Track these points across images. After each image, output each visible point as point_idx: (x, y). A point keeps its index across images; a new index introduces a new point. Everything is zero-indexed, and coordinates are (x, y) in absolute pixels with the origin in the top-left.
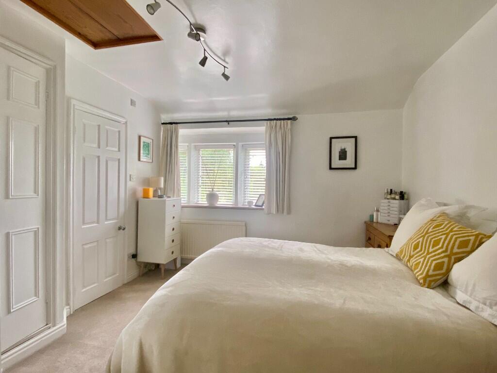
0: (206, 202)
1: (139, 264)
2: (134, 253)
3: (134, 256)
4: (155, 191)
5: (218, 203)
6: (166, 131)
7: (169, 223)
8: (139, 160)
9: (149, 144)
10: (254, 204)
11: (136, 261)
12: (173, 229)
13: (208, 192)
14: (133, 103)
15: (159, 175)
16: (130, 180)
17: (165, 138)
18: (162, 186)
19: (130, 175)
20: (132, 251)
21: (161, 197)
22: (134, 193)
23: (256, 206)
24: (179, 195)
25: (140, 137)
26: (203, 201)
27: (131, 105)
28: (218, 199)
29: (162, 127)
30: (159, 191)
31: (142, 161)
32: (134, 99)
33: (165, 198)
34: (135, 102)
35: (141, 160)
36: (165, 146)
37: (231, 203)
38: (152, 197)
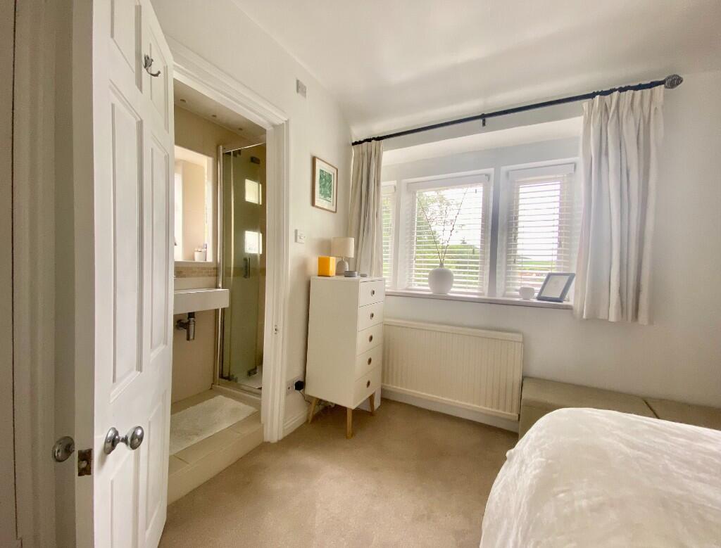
0: (428, 288)
1: (309, 400)
2: (301, 379)
3: (300, 385)
4: (340, 265)
5: (452, 289)
6: (359, 157)
7: (365, 327)
8: (313, 204)
9: (330, 175)
10: (536, 294)
11: (304, 396)
12: (371, 338)
13: (431, 269)
14: (300, 88)
15: (347, 234)
16: (296, 241)
17: (358, 170)
18: (352, 254)
19: (296, 231)
20: (296, 375)
21: (349, 274)
22: (303, 266)
23: (539, 298)
24: (379, 274)
25: (314, 159)
26: (422, 286)
27: (298, 91)
28: (452, 282)
29: (354, 150)
30: (347, 264)
31: (318, 207)
32: (303, 81)
33: (357, 277)
34: (305, 87)
35: (317, 204)
36: (358, 180)
37: (476, 291)
38: (334, 274)
